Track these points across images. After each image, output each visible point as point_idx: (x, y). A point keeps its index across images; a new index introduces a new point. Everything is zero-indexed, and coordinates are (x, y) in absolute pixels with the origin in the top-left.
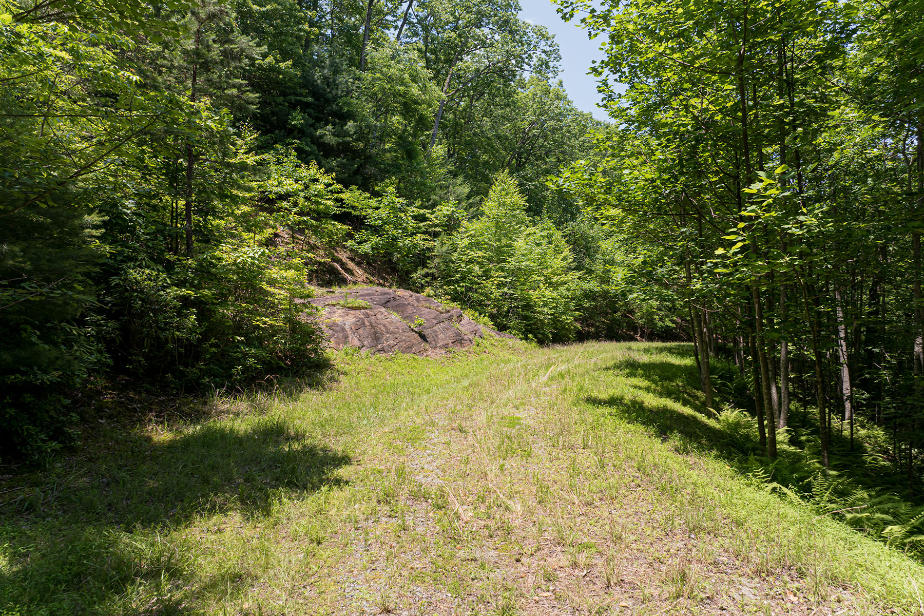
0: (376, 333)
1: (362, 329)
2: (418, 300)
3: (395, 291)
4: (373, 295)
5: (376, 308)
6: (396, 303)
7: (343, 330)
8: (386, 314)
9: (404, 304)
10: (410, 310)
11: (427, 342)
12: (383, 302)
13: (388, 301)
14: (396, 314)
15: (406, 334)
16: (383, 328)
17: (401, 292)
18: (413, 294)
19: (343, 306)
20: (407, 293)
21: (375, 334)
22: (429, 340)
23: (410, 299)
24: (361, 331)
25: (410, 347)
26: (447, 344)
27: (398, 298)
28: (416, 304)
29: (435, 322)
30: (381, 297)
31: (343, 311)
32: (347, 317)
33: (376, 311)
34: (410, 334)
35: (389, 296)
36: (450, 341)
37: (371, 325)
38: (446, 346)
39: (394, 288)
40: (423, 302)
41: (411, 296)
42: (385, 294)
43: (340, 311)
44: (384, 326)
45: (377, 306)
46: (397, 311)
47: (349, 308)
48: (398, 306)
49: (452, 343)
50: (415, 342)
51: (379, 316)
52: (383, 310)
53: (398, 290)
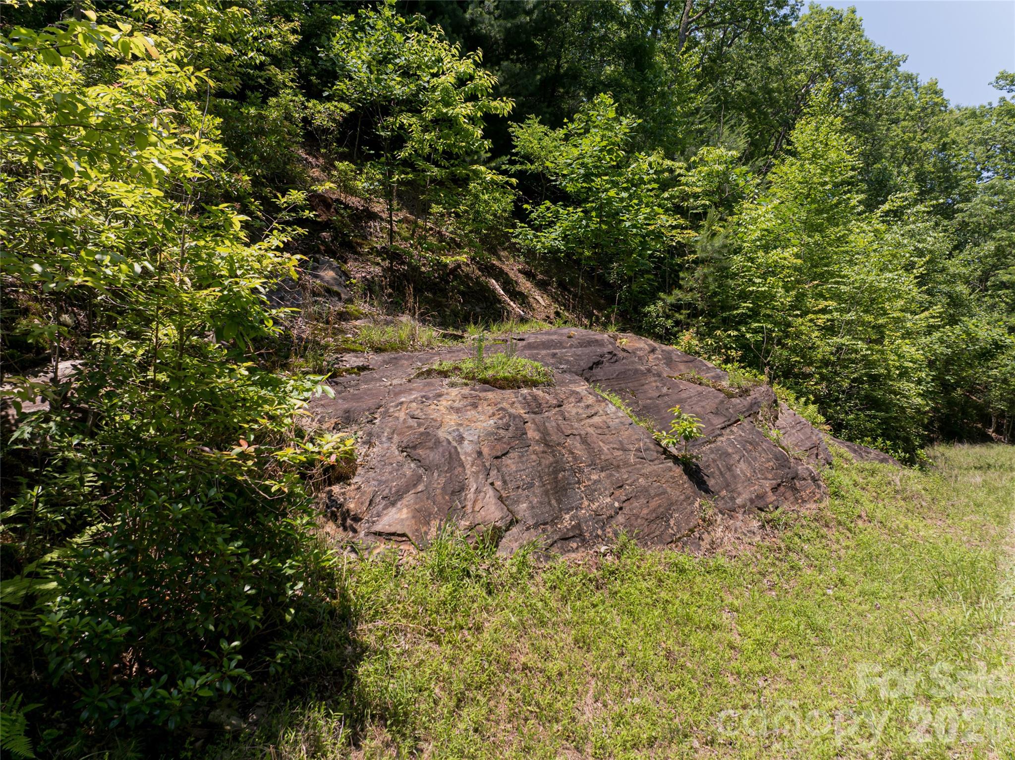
0: (557, 468)
1: (514, 454)
2: (669, 360)
3: (615, 338)
4: (560, 345)
5: (562, 383)
6: (618, 367)
7: (453, 459)
8: (591, 400)
9: (636, 371)
10: (652, 387)
11: (707, 491)
12: (584, 364)
13: (598, 364)
14: (617, 400)
15: (648, 469)
16: (580, 450)
17: (627, 340)
18: (656, 345)
19: (471, 377)
20: (642, 344)
21: (556, 472)
22: (711, 483)
23: (651, 357)
24: (510, 463)
25: (662, 517)
26: (761, 497)
27: (622, 354)
28: (666, 372)
29: (718, 422)
30: (579, 351)
31: (466, 391)
32: (472, 413)
33: (562, 391)
34: (658, 467)
35: (599, 350)
36: (768, 485)
37: (545, 441)
38: (758, 505)
39: (612, 330)
40: (682, 367)
41: (653, 350)
42: (590, 343)
43: (454, 392)
44: (584, 440)
45: (567, 376)
46: (620, 392)
47: (485, 381)
48: (623, 376)
49: (775, 489)
50: (675, 494)
51: (571, 409)
52: (582, 388)
53: (621, 335)
